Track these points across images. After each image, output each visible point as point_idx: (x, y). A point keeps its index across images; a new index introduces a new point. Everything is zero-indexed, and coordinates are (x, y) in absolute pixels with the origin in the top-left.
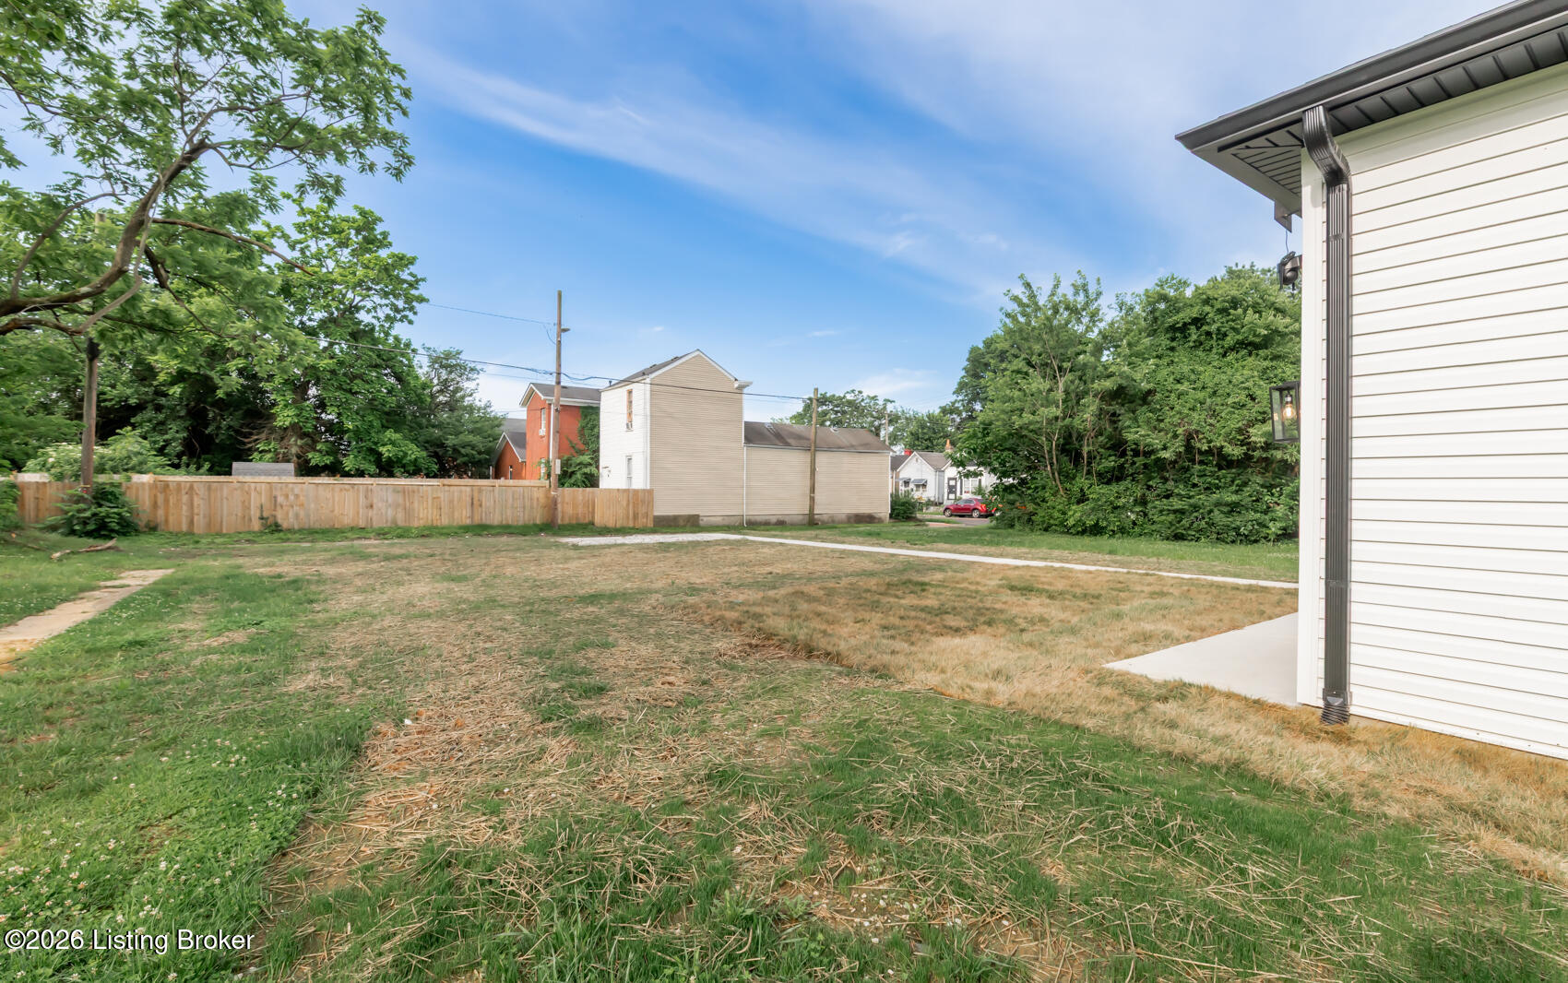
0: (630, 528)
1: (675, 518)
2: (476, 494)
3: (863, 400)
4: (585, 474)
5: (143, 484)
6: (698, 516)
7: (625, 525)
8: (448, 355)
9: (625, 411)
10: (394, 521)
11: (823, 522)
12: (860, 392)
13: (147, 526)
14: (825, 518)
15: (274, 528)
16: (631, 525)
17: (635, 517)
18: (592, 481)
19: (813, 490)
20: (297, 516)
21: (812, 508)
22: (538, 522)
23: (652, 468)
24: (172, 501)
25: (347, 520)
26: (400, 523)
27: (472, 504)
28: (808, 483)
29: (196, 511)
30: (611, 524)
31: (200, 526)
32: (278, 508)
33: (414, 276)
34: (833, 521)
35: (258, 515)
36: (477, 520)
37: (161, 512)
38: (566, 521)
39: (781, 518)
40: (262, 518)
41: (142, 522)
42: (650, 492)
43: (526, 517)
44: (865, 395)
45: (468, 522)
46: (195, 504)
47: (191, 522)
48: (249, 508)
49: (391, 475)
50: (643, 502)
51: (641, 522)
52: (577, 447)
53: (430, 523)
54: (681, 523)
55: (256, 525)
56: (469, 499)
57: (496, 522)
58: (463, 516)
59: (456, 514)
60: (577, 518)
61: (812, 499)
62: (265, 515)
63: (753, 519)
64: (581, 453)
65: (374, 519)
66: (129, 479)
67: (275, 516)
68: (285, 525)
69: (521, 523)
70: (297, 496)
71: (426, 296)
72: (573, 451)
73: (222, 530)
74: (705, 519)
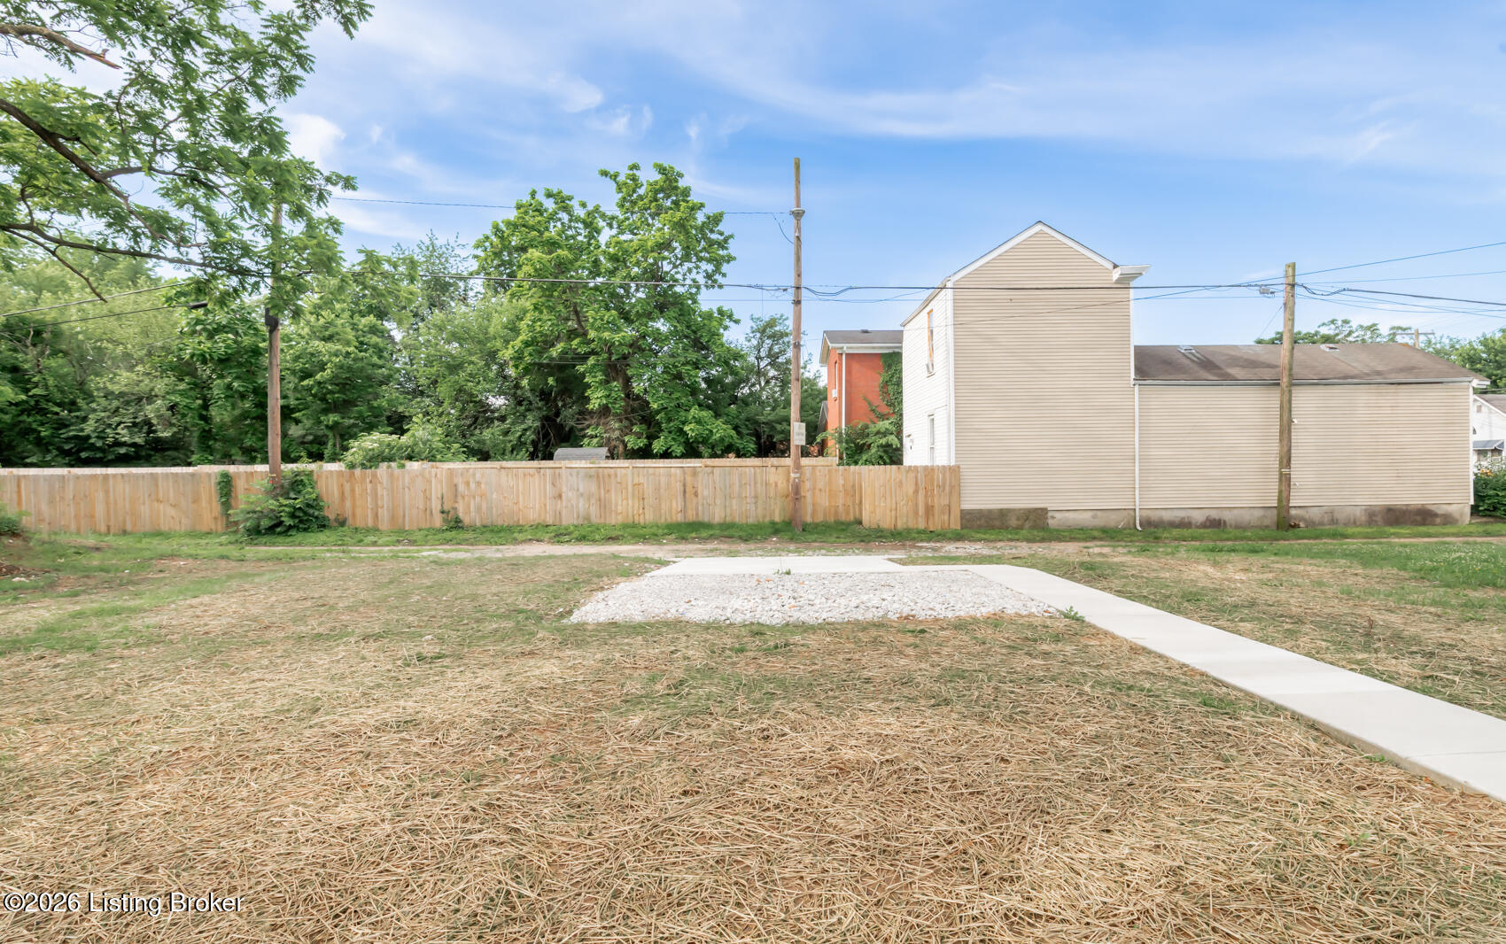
0: (919, 532)
1: (1003, 514)
2: (689, 479)
3: (1350, 334)
4: (882, 446)
5: (331, 472)
6: (1045, 511)
7: (911, 525)
8: (772, 323)
9: (926, 347)
10: (587, 518)
11: (1311, 524)
12: (1346, 322)
13: (336, 520)
14: (1315, 514)
15: (456, 524)
16: (922, 526)
17: (929, 510)
18: (892, 456)
19: (1286, 460)
20: (479, 509)
21: (1284, 498)
22: (777, 519)
23: (959, 431)
24: (357, 491)
25: (532, 516)
26: (595, 520)
27: (685, 492)
28: (1274, 447)
29: (380, 503)
30: (887, 524)
31: (384, 525)
32: (460, 499)
33: (721, 234)
34: (1334, 521)
35: (439, 507)
36: (691, 517)
37: (348, 504)
38: (820, 518)
39: (1215, 515)
40: (443, 512)
41: (330, 514)
42: (954, 471)
43: (760, 511)
44: (1354, 325)
45: (679, 518)
46: (379, 493)
47: (376, 516)
48: (430, 499)
49: (698, 455)
50: (942, 487)
51: (936, 524)
52: (879, 410)
53: (631, 520)
54: (1013, 522)
55: (438, 521)
56: (679, 486)
57: (717, 519)
58: (673, 510)
59: (664, 507)
60: (836, 513)
61: (1285, 480)
62: (446, 508)
63: (1155, 516)
64: (883, 417)
65: (564, 513)
66: (321, 467)
67: (455, 509)
68: (466, 520)
69: (751, 521)
70: (479, 483)
71: (733, 255)
72: (873, 416)
73: (404, 526)
74: (1058, 515)
